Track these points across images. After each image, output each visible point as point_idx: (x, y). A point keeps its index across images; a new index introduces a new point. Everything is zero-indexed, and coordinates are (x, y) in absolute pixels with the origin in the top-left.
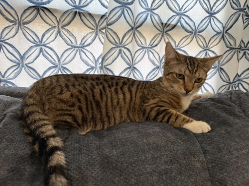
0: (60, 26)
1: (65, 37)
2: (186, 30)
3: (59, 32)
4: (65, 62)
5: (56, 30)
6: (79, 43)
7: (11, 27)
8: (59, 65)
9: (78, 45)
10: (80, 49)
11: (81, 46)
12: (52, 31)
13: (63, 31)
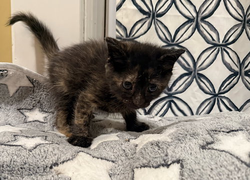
0: (199, 19)
1: (205, 33)
4: (202, 67)
5: (194, 24)
6: (222, 39)
7: (144, 21)
8: (195, 70)
9: (221, 43)
10: (223, 48)
11: (224, 43)
13: (203, 24)
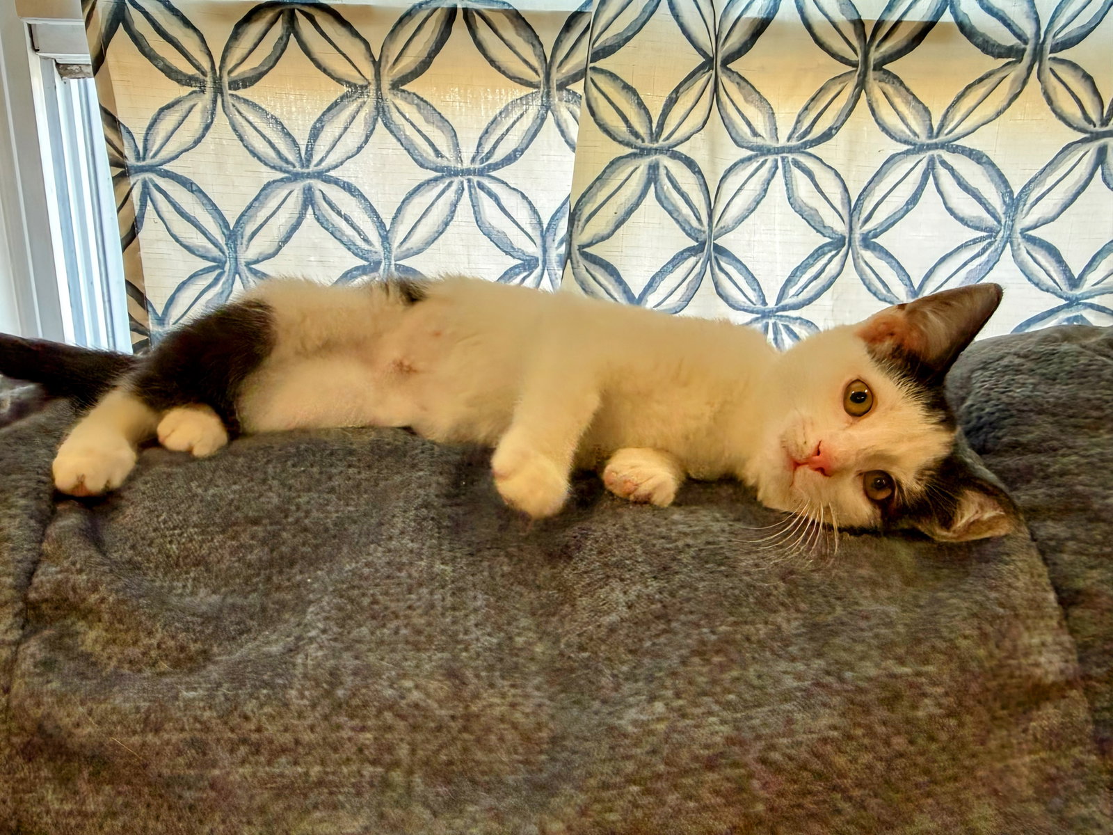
0: (386, 84)
1: (409, 131)
2: (987, 47)
3: (380, 110)
4: (409, 244)
5: (370, 101)
6: (468, 151)
7: (186, 106)
8: (388, 258)
9: (467, 164)
10: (475, 179)
11: (477, 166)
12: (353, 107)
13: (399, 102)
